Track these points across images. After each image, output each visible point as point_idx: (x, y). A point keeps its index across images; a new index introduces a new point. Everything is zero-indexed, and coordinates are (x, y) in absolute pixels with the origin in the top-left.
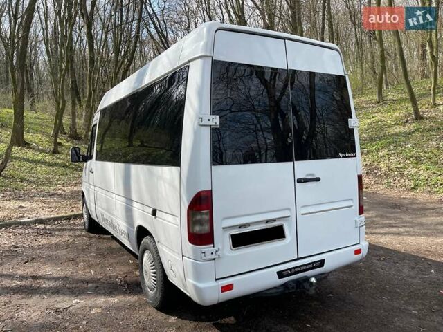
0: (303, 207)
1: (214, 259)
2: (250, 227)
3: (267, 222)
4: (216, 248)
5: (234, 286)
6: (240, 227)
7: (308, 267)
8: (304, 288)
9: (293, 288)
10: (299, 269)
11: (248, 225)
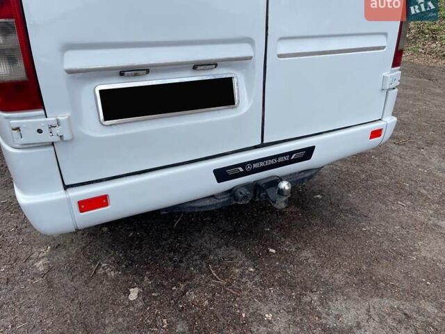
0: (281, 39)
1: (53, 144)
2: (149, 76)
3: (196, 66)
4: (51, 119)
5: (111, 200)
6: (122, 74)
7: (280, 160)
8: (267, 196)
9: (245, 197)
10: (262, 164)
11: (145, 70)
